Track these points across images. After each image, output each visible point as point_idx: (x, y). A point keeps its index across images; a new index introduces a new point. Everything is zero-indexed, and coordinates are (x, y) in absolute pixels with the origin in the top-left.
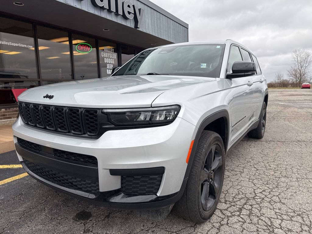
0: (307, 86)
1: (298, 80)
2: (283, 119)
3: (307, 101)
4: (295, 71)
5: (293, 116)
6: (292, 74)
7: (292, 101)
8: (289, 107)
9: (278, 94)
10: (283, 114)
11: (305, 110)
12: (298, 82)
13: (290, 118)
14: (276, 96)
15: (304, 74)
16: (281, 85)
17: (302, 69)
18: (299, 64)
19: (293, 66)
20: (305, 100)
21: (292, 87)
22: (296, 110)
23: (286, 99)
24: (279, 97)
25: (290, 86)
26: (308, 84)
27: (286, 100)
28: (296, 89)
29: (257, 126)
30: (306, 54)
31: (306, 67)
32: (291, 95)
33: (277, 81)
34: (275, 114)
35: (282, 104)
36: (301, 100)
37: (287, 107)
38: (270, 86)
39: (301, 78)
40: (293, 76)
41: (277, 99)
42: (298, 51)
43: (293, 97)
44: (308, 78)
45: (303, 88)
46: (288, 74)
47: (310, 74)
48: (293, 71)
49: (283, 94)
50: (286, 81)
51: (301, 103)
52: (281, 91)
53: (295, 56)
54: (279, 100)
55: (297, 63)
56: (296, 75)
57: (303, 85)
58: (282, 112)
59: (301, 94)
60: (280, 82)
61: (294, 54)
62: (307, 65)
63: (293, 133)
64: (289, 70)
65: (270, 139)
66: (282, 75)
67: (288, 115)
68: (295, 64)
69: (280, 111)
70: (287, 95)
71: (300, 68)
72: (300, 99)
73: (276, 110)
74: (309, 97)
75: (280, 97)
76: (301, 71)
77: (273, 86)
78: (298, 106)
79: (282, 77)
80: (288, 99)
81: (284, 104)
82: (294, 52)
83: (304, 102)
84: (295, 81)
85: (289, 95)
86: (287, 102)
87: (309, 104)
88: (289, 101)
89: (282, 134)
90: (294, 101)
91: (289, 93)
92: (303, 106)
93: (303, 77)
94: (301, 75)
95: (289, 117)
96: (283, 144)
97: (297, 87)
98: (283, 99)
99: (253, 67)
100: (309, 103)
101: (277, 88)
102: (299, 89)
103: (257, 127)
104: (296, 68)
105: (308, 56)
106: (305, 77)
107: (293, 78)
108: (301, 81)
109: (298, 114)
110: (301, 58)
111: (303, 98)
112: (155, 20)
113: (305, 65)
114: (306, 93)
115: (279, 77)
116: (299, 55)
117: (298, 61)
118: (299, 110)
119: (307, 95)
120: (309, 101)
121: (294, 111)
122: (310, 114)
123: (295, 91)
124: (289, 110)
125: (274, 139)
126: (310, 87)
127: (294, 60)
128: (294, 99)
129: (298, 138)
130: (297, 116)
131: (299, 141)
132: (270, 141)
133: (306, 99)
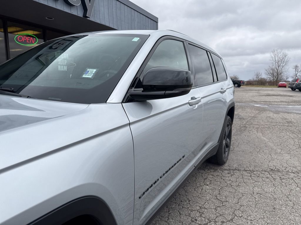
0: (284, 85)
1: (275, 79)
2: (256, 128)
3: (283, 104)
4: (273, 70)
5: (267, 125)
6: (270, 73)
7: (268, 103)
8: (264, 110)
9: (255, 94)
10: (257, 121)
11: (281, 115)
12: (274, 80)
13: (264, 128)
14: (253, 96)
15: (281, 73)
16: (259, 83)
17: (279, 68)
18: (276, 63)
19: (271, 66)
20: (281, 102)
21: (270, 85)
22: (271, 115)
23: (262, 100)
24: (255, 98)
25: (268, 84)
26: (284, 83)
27: (262, 102)
28: (273, 87)
29: (216, 151)
30: (284, 54)
31: (283, 66)
32: (267, 95)
33: (255, 79)
34: (248, 121)
35: (257, 106)
36: (277, 102)
37: (262, 111)
38: (249, 84)
39: (278, 77)
40: (271, 75)
41: (253, 100)
42: (276, 51)
43: (269, 97)
44: (285, 77)
45: (280, 86)
46: (266, 73)
47: (286, 74)
48: (271, 70)
49: (260, 93)
50: (264, 79)
51: (276, 106)
52: (259, 90)
53: (273, 56)
54: (255, 101)
55: (274, 63)
56: (273, 74)
57: (280, 84)
58: (256, 118)
59: (277, 94)
60: (258, 80)
61: (272, 53)
62: (283, 65)
63: (265, 154)
64: (267, 69)
65: (235, 166)
66: (260, 74)
67: (262, 123)
68: (273, 63)
69: (254, 117)
70: (263, 95)
71: (278, 67)
72: (276, 100)
73: (250, 115)
74: (285, 98)
75: (257, 98)
76: (278, 70)
77: (251, 84)
78: (273, 110)
79: (261, 75)
80: (264, 100)
81: (259, 107)
82: (272, 52)
83: (280, 105)
84: (272, 80)
85: (266, 94)
86: (263, 104)
87: (285, 108)
88: (265, 103)
89: (251, 156)
90: (270, 103)
91: (266, 92)
92: (280, 109)
93: (280, 76)
94: (278, 74)
95: (263, 126)
96: (251, 176)
97: (274, 85)
98: (259, 100)
99: (187, 78)
100: (285, 106)
101: (255, 86)
102: (276, 87)
103: (215, 153)
104: (274, 67)
105: (285, 56)
106: (282, 76)
107: (270, 77)
108: (278, 80)
109: (273, 121)
110: (279, 58)
111: (279, 99)
112: (113, 10)
113: (282, 64)
114: (282, 93)
115: (257, 75)
116: (277, 55)
117: (275, 61)
118: (275, 115)
119: (283, 95)
120: (285, 103)
121: (269, 117)
122: (286, 121)
123: (272, 90)
124: (264, 115)
125: (240, 165)
126: (286, 86)
127: (272, 59)
128: (270, 101)
129: (271, 164)
130: (272, 124)
131: (272, 170)
132: (234, 170)
133: (282, 100)
